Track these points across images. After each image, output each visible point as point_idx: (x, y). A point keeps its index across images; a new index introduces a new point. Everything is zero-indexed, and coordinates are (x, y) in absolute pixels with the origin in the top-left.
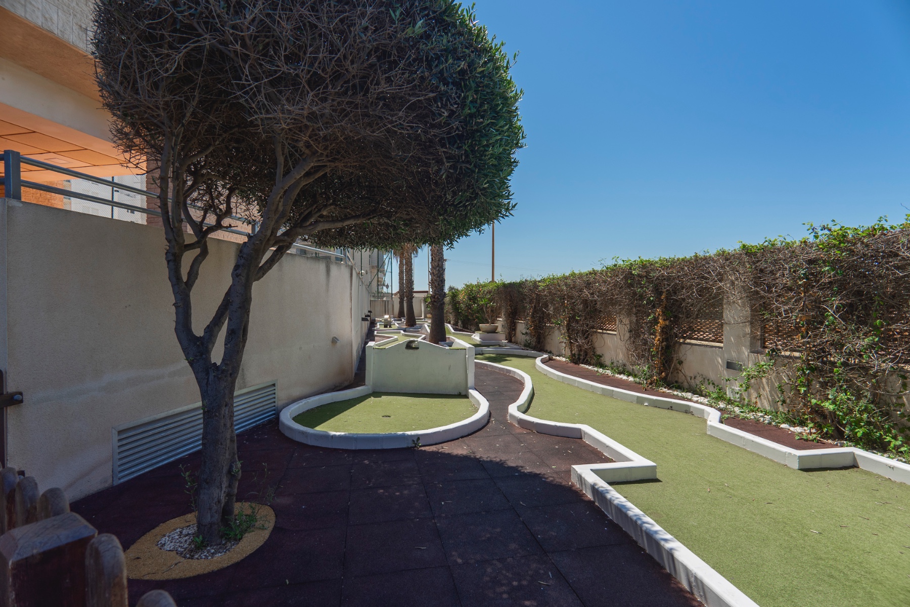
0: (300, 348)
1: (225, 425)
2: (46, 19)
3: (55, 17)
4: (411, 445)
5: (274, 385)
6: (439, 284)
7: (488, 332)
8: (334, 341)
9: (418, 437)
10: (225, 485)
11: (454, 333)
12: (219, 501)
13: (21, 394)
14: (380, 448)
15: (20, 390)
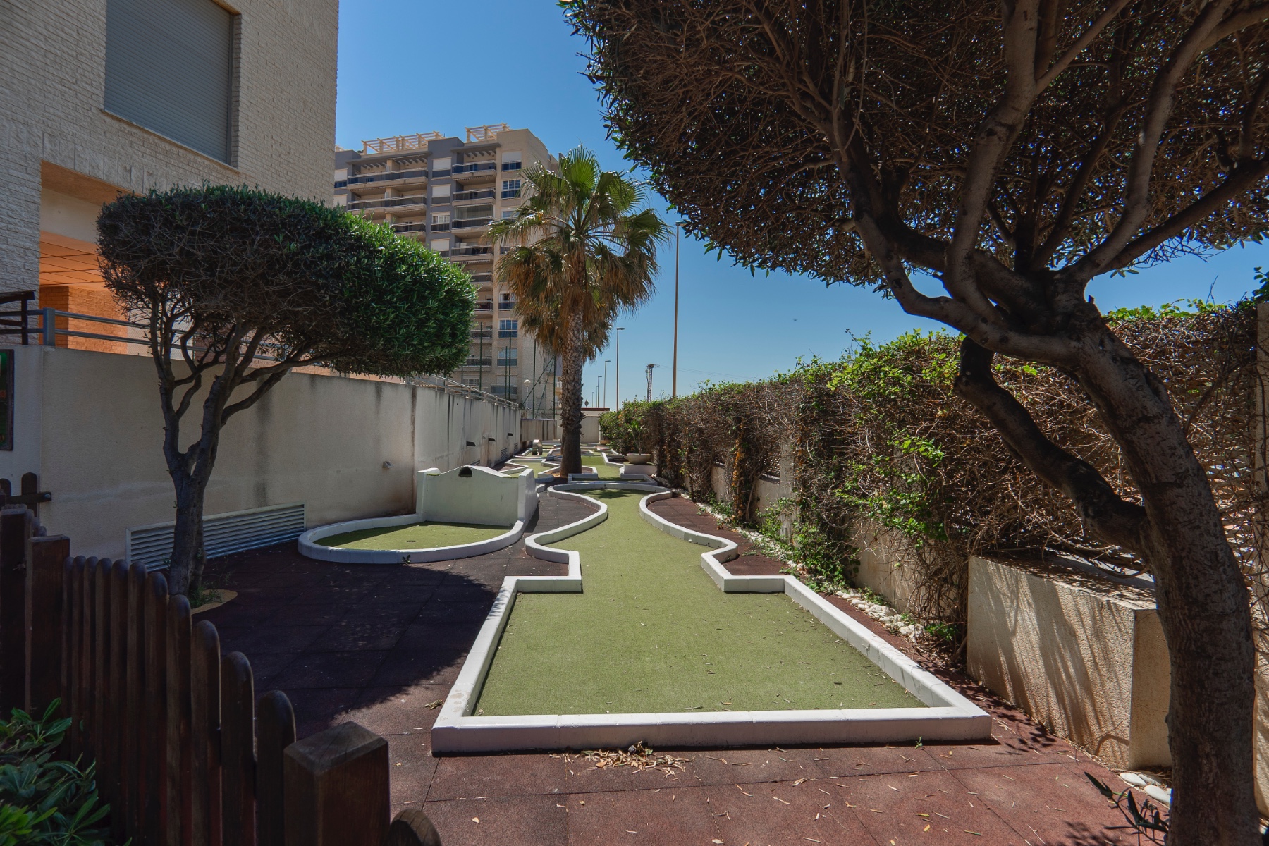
0: (338, 472)
1: (193, 521)
2: (93, 168)
3: (101, 164)
4: (401, 561)
5: (303, 506)
6: (574, 403)
7: (636, 463)
8: (386, 465)
9: (409, 555)
10: (191, 567)
11: (607, 464)
12: (186, 578)
13: (50, 493)
14: (371, 562)
15: (50, 490)
